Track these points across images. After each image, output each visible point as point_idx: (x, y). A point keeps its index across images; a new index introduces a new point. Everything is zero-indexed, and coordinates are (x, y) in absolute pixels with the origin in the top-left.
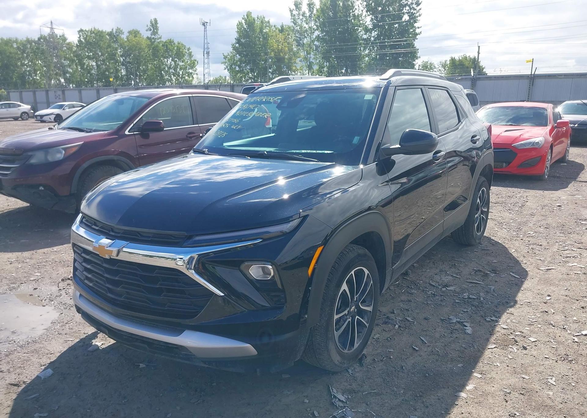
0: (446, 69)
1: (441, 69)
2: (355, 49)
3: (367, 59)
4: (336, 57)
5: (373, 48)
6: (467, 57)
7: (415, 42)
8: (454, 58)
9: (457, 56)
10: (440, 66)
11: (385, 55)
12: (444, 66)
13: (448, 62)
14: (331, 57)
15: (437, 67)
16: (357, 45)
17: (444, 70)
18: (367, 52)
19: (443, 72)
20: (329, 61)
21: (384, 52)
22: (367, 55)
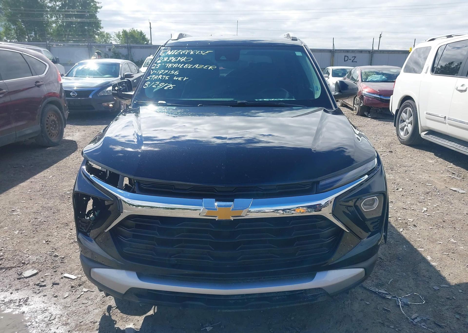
0: (120, 39)
1: (116, 39)
2: (42, 15)
3: (54, 25)
4: (23, 21)
5: (60, 16)
6: (135, 31)
7: (97, 15)
8: (126, 31)
9: (128, 30)
10: (115, 36)
11: (72, 23)
12: (118, 36)
13: (121, 34)
14: (18, 21)
15: (113, 36)
16: (44, 11)
17: (119, 40)
18: (54, 19)
19: (118, 41)
20: (16, 24)
21: (69, 20)
22: (55, 22)
